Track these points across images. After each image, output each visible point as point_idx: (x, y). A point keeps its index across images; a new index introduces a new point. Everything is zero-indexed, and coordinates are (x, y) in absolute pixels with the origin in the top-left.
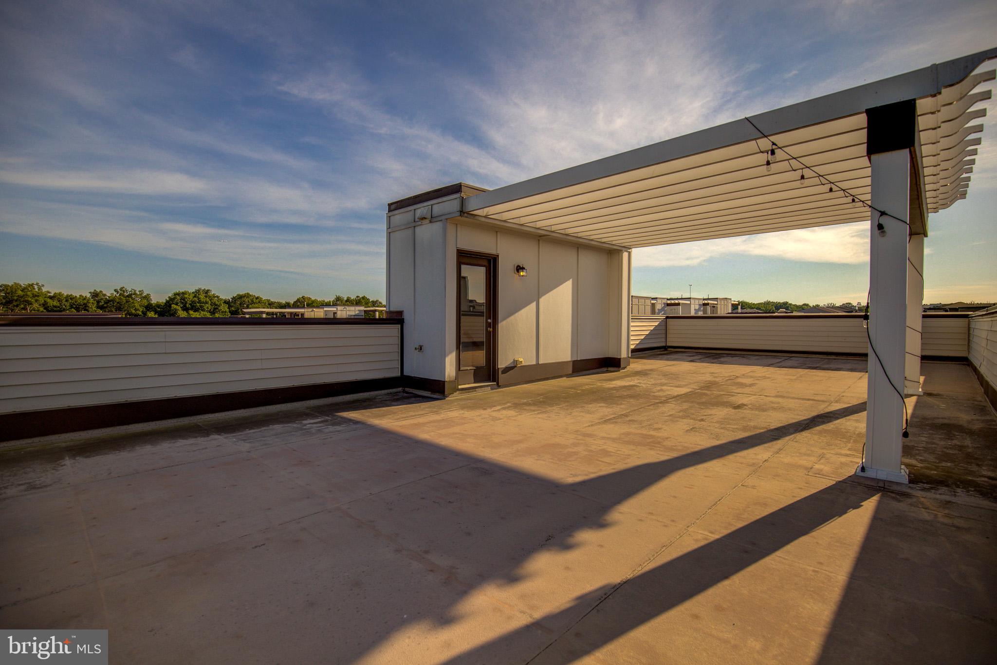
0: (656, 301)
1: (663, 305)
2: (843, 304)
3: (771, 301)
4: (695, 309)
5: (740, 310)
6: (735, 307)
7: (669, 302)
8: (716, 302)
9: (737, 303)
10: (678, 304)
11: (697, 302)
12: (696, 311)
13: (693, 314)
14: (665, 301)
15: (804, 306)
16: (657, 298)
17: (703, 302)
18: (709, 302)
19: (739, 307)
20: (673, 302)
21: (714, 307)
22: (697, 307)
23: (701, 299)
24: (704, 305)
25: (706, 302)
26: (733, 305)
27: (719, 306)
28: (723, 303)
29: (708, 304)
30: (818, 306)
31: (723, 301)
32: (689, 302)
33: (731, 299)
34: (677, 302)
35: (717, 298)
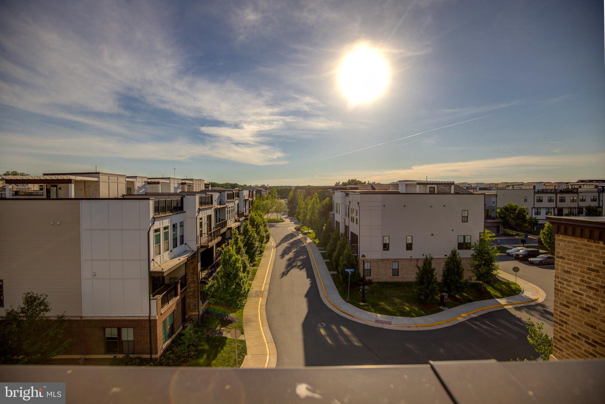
0: (135, 180)
1: (144, 184)
2: (262, 185)
3: (229, 183)
4: (174, 187)
5: (210, 188)
6: (207, 185)
7: (149, 181)
8: (192, 182)
9: (209, 183)
10: (158, 183)
11: (176, 181)
12: (176, 189)
13: (172, 191)
14: (146, 180)
15: (244, 186)
16: (136, 177)
17: (182, 182)
18: (187, 182)
19: (210, 186)
20: (153, 181)
21: (190, 185)
22: (176, 186)
23: (180, 179)
24: (182, 184)
25: (184, 182)
26: (205, 184)
27: (194, 186)
28: (197, 183)
29: (185, 183)
30: (251, 186)
31: (197, 182)
32: (169, 181)
33: (204, 180)
34: (156, 180)
35: (193, 179)
